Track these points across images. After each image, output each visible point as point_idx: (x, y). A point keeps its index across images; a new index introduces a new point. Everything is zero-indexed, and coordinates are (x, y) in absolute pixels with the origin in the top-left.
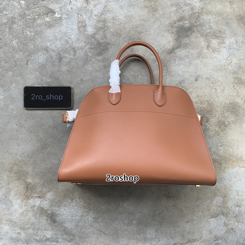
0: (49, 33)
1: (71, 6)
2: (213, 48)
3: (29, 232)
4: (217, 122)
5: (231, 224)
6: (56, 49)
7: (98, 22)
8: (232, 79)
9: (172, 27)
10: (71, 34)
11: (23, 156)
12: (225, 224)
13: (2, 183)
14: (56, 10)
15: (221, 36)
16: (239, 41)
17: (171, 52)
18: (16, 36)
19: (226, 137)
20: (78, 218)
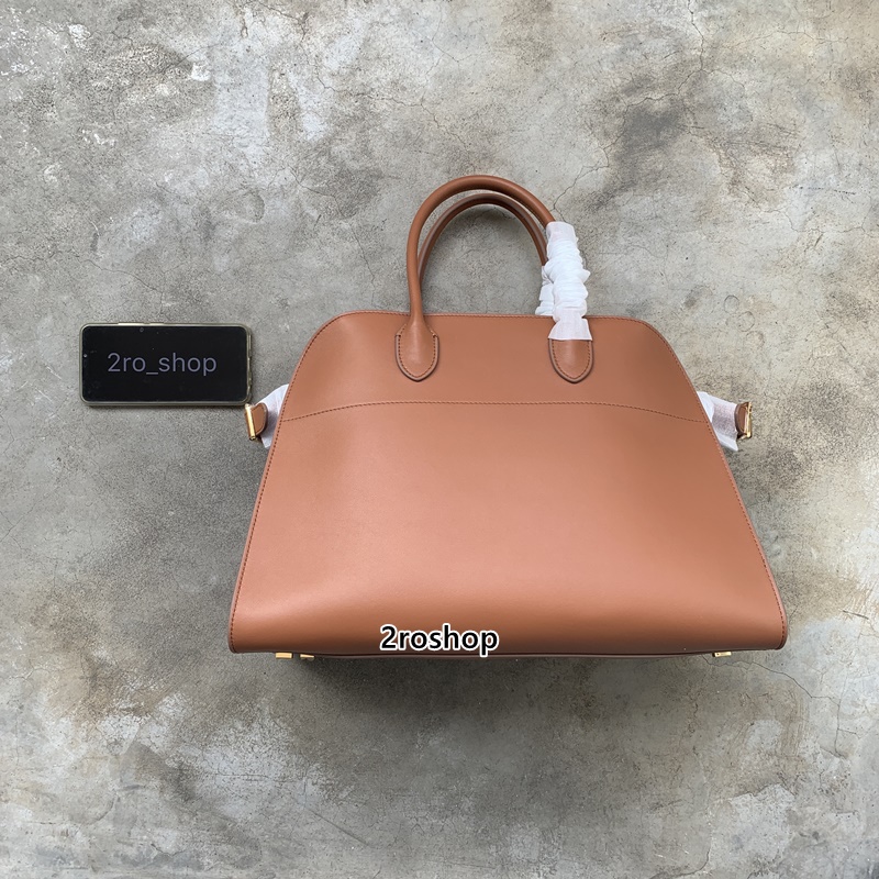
0: (169, 139)
1: (247, 42)
2: (753, 189)
3: (99, 831)
4: (766, 454)
5: (813, 818)
6: (194, 194)
7: (341, 98)
8: (823, 300)
9: (606, 113)
10: (244, 142)
11: (79, 567)
12: (789, 818)
13: (9, 661)
14: (193, 58)
15: (782, 144)
16: (846, 161)
17: (600, 204)
18: (55, 150)
19: (797, 507)
20: (269, 786)
